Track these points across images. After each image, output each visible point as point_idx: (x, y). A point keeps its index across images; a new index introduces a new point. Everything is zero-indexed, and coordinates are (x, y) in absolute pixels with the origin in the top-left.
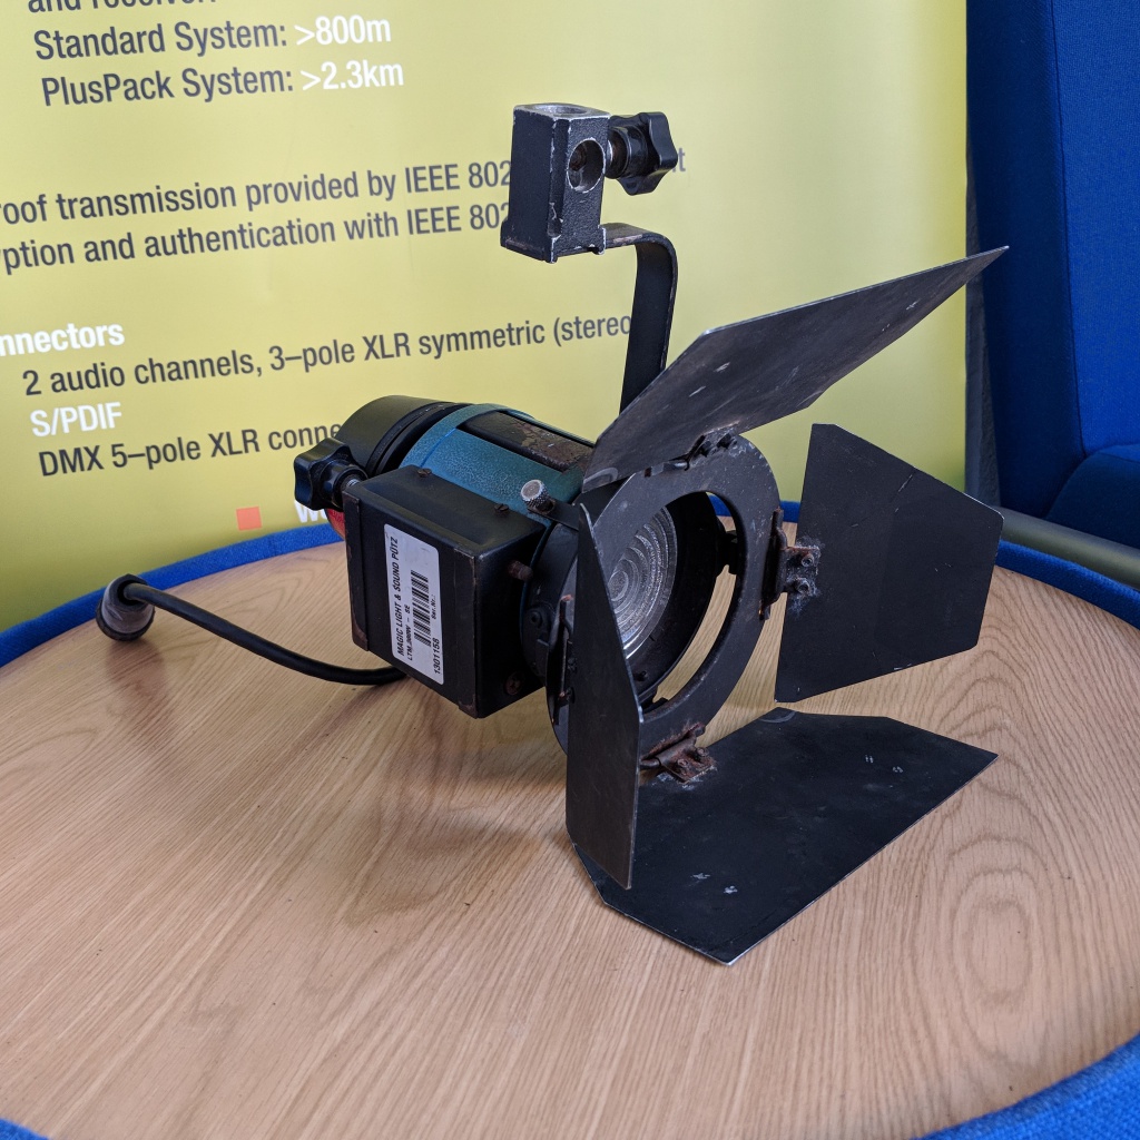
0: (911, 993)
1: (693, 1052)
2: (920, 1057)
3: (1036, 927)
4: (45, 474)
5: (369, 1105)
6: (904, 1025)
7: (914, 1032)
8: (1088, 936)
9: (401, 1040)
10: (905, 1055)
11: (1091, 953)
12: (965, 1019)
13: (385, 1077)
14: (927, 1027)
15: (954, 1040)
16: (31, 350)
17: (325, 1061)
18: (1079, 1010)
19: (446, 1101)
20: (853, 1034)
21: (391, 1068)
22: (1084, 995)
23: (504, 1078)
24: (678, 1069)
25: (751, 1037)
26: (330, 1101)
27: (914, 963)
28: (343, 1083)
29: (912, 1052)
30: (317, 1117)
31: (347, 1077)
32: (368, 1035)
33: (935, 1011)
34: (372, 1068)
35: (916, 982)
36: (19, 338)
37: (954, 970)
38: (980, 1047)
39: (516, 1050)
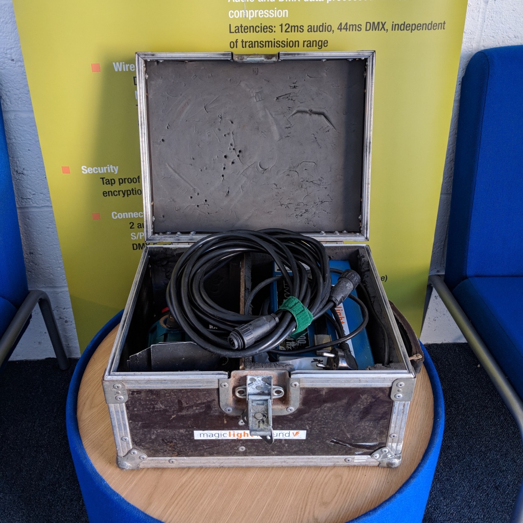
0: (306, 498)
1: (255, 503)
2: (300, 515)
3: (342, 485)
4: (134, 249)
5: (187, 501)
6: (301, 506)
7: (302, 509)
8: (353, 491)
9: (196, 485)
10: (297, 513)
11: (351, 495)
12: (314, 508)
13: (191, 495)
14: (305, 508)
15: (309, 513)
16: (132, 217)
17: (180, 487)
18: (339, 511)
19: (202, 504)
20: (289, 506)
21: (193, 492)
22: (343, 507)
23: (214, 501)
24: (250, 507)
25: (268, 502)
26: (179, 498)
27: (310, 489)
28: (182, 494)
29: (299, 513)
30: (176, 502)
31: (183, 493)
32: (190, 482)
33: (309, 504)
34: (189, 492)
35: (308, 495)
36: (129, 214)
37: (318, 493)
38: (314, 516)
39: (219, 494)
